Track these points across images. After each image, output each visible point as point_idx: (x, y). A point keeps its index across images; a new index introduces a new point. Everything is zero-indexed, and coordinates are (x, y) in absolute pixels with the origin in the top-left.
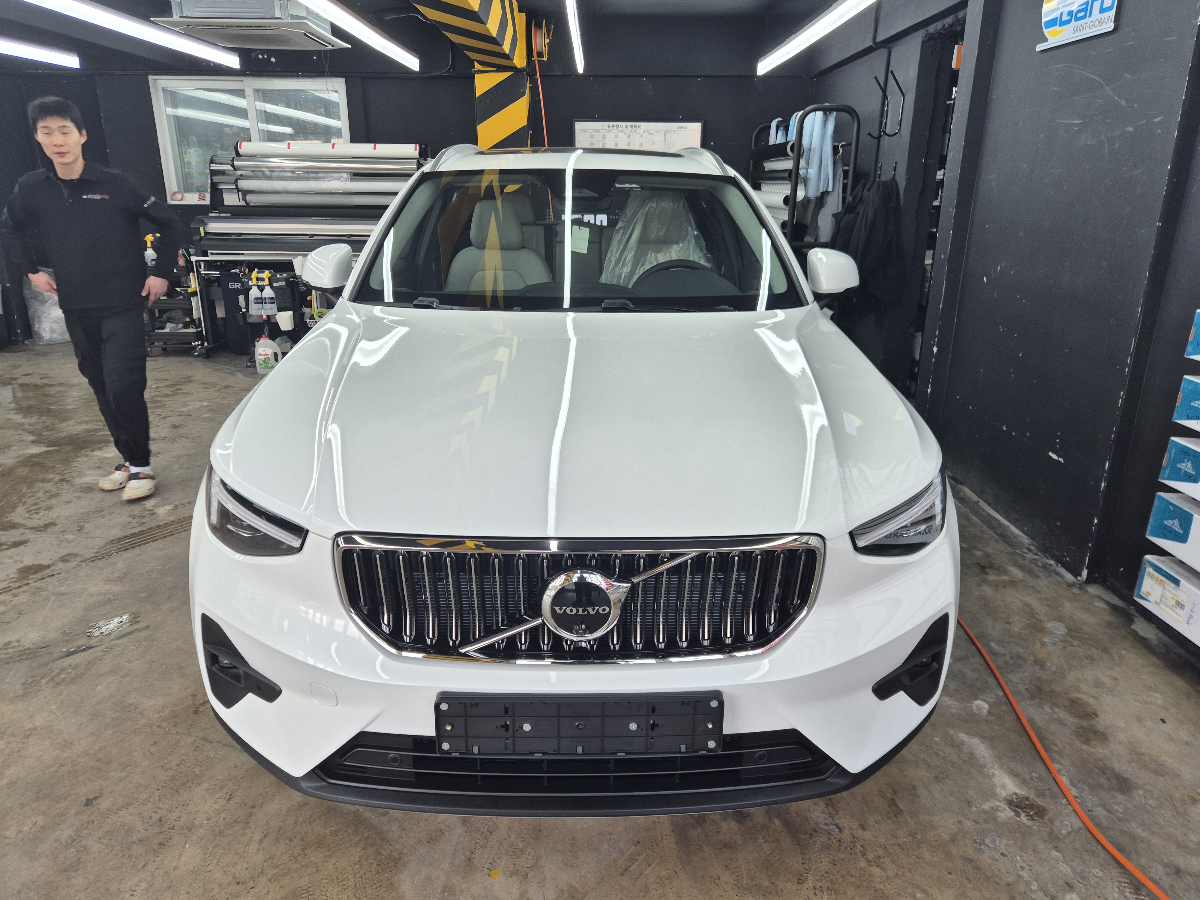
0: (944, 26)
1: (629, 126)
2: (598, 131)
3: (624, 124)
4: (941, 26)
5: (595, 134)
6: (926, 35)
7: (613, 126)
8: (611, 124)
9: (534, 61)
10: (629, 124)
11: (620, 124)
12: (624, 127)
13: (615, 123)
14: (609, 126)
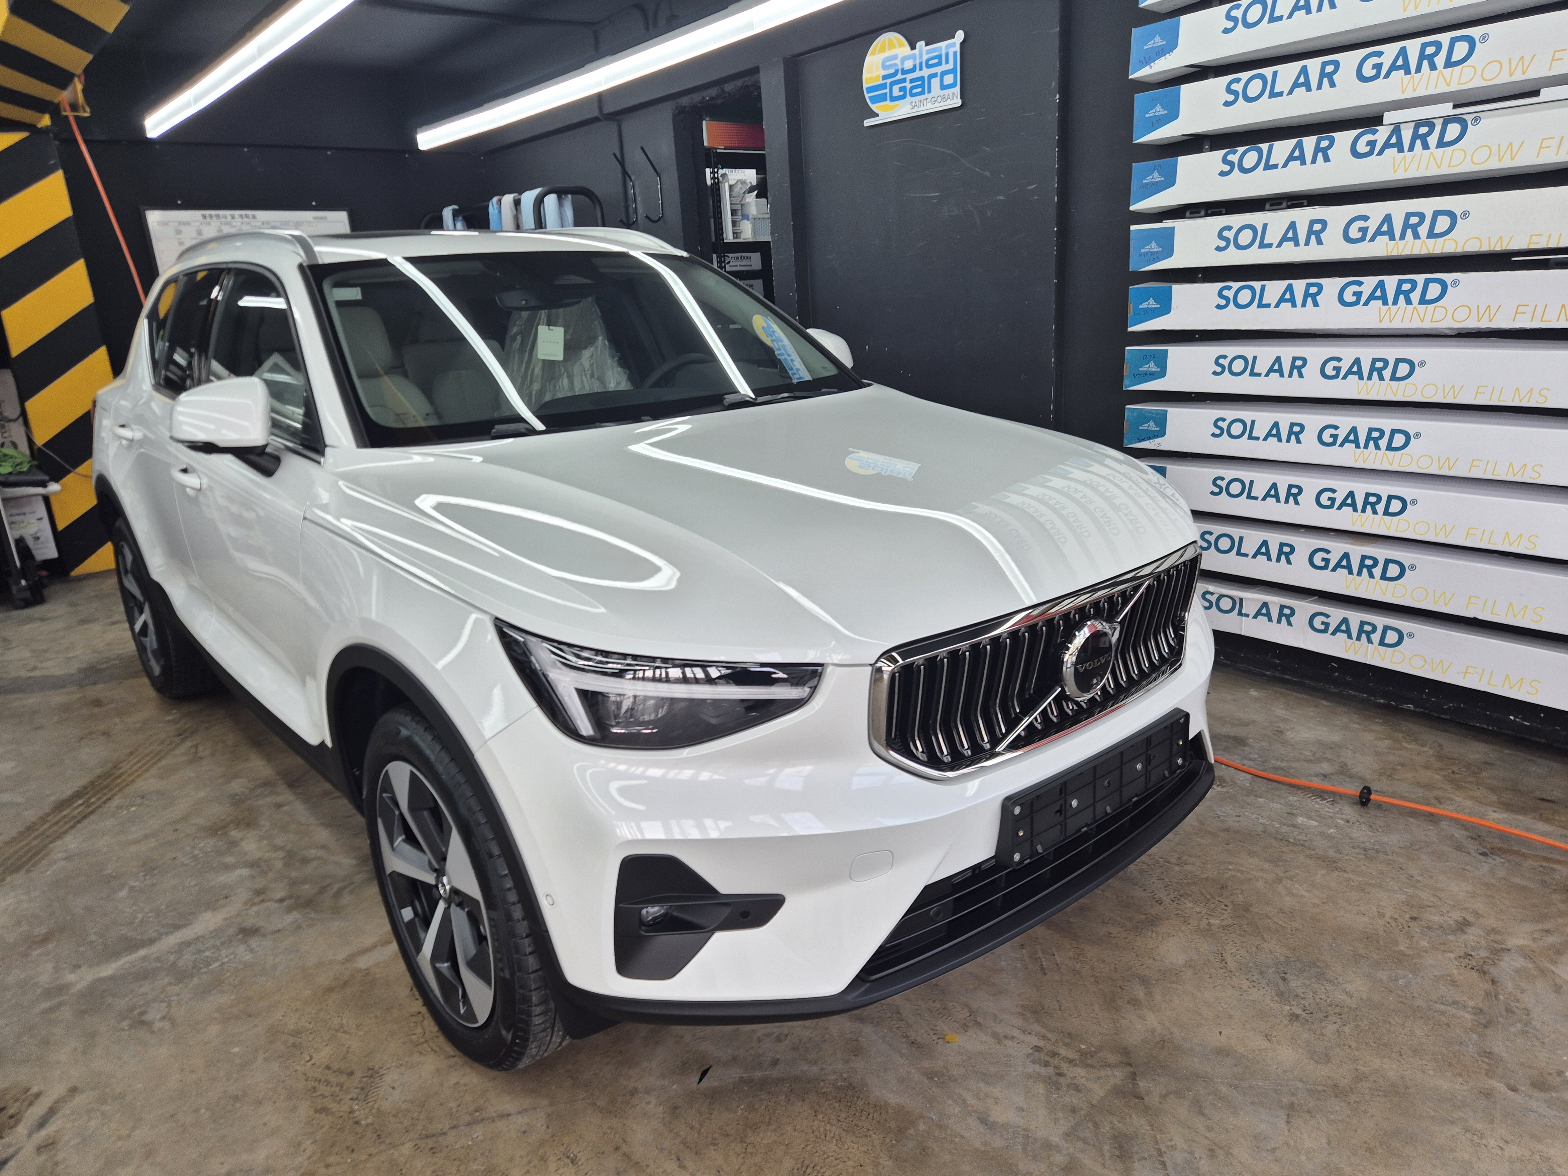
0: (704, 98)
1: (237, 217)
2: (187, 223)
3: (228, 213)
4: (700, 99)
5: (182, 228)
6: (677, 107)
7: (211, 216)
8: (207, 212)
9: (66, 117)
10: (237, 213)
11: (222, 213)
12: (229, 218)
13: (214, 212)
14: (204, 217)
